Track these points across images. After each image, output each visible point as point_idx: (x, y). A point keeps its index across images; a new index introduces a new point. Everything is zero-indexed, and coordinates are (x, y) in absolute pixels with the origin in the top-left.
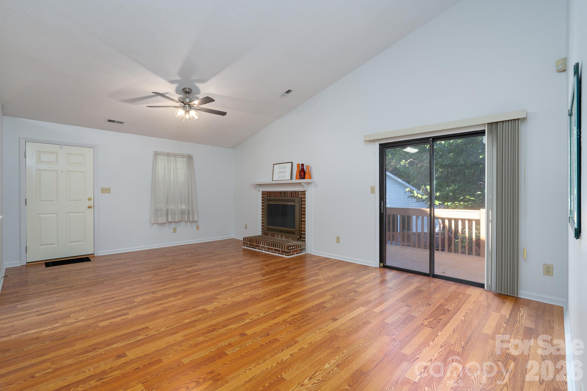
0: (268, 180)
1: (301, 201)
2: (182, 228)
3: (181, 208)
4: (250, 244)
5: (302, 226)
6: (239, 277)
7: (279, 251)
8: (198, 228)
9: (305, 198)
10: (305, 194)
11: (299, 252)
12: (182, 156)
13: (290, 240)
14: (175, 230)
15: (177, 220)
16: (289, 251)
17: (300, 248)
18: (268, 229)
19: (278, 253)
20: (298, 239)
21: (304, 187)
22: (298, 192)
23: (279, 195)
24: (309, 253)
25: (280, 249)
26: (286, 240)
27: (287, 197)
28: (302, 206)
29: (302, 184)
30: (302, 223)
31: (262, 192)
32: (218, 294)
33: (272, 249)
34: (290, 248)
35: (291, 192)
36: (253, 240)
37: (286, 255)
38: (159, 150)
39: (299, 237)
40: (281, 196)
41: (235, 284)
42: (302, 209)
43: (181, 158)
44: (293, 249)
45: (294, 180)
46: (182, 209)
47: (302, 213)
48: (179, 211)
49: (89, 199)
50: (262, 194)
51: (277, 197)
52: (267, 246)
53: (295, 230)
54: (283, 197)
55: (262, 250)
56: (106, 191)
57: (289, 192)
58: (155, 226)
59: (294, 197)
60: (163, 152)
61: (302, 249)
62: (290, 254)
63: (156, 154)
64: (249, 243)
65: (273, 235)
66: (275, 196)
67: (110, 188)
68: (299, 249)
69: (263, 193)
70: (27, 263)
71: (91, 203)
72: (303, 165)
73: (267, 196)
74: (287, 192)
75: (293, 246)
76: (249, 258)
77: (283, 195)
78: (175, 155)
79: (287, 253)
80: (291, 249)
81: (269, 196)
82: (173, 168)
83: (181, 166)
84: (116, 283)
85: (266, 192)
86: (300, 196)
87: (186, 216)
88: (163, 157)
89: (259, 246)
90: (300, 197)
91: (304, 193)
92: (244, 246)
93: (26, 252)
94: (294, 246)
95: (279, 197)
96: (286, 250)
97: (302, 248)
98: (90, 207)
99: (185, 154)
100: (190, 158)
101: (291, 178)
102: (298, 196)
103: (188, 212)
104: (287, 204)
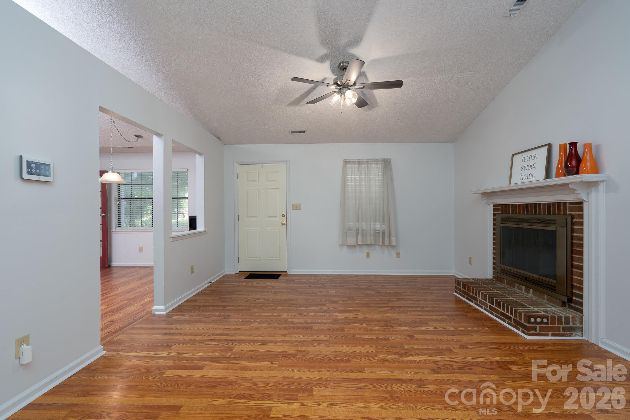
0: (501, 184)
1: (572, 223)
2: (377, 253)
3: (375, 227)
4: (464, 292)
5: (574, 277)
6: (389, 357)
7: (509, 318)
8: (398, 255)
9: (582, 216)
10: (581, 209)
11: (561, 332)
12: (377, 161)
13: (546, 301)
14: (368, 255)
15: (369, 243)
16: (530, 325)
17: (564, 325)
18: (503, 271)
19: (508, 323)
20: (563, 304)
21: (576, 192)
22: (565, 204)
23: (523, 211)
24: (593, 340)
25: (513, 317)
26: (535, 298)
27: (540, 214)
28: (575, 234)
29: (571, 186)
30: (574, 270)
31: (494, 206)
32: (322, 383)
33: (497, 311)
34: (532, 320)
35: (549, 205)
36: (468, 287)
37: (523, 332)
38: (348, 158)
39: (565, 299)
40: (527, 213)
41: (368, 370)
42: (574, 241)
43: (374, 164)
44: (542, 322)
45: (555, 181)
46: (377, 229)
47: (574, 249)
48: (372, 232)
49: (283, 216)
50: (494, 210)
51: (519, 213)
52: (489, 302)
53: (555, 282)
54: (531, 213)
55: (482, 308)
56: (297, 207)
57: (544, 204)
58: (345, 248)
59: (554, 213)
60: (353, 160)
61: (571, 328)
62: (533, 332)
63: (346, 162)
64: (462, 289)
65: (512, 285)
66: (516, 213)
67: (301, 204)
68: (561, 326)
69: (496, 208)
70: (239, 272)
71: (284, 220)
72: (574, 145)
73: (502, 213)
74: (540, 204)
75: (542, 317)
76: (445, 317)
77: (531, 212)
78: (368, 162)
79: (527, 330)
80: (536, 322)
81: (506, 213)
82: (365, 178)
83: (376, 173)
84: (257, 314)
85: (499, 205)
86: (568, 213)
87: (381, 239)
88: (353, 165)
89: (476, 299)
90: (570, 214)
91: (579, 205)
92: (456, 292)
93: (239, 262)
94: (547, 318)
95: (523, 214)
96: (523, 322)
97: (571, 325)
98: (283, 224)
99: (380, 159)
100: (386, 163)
101: (548, 175)
102: (565, 213)
103: (384, 233)
104: (538, 228)
